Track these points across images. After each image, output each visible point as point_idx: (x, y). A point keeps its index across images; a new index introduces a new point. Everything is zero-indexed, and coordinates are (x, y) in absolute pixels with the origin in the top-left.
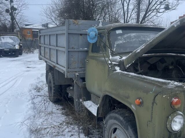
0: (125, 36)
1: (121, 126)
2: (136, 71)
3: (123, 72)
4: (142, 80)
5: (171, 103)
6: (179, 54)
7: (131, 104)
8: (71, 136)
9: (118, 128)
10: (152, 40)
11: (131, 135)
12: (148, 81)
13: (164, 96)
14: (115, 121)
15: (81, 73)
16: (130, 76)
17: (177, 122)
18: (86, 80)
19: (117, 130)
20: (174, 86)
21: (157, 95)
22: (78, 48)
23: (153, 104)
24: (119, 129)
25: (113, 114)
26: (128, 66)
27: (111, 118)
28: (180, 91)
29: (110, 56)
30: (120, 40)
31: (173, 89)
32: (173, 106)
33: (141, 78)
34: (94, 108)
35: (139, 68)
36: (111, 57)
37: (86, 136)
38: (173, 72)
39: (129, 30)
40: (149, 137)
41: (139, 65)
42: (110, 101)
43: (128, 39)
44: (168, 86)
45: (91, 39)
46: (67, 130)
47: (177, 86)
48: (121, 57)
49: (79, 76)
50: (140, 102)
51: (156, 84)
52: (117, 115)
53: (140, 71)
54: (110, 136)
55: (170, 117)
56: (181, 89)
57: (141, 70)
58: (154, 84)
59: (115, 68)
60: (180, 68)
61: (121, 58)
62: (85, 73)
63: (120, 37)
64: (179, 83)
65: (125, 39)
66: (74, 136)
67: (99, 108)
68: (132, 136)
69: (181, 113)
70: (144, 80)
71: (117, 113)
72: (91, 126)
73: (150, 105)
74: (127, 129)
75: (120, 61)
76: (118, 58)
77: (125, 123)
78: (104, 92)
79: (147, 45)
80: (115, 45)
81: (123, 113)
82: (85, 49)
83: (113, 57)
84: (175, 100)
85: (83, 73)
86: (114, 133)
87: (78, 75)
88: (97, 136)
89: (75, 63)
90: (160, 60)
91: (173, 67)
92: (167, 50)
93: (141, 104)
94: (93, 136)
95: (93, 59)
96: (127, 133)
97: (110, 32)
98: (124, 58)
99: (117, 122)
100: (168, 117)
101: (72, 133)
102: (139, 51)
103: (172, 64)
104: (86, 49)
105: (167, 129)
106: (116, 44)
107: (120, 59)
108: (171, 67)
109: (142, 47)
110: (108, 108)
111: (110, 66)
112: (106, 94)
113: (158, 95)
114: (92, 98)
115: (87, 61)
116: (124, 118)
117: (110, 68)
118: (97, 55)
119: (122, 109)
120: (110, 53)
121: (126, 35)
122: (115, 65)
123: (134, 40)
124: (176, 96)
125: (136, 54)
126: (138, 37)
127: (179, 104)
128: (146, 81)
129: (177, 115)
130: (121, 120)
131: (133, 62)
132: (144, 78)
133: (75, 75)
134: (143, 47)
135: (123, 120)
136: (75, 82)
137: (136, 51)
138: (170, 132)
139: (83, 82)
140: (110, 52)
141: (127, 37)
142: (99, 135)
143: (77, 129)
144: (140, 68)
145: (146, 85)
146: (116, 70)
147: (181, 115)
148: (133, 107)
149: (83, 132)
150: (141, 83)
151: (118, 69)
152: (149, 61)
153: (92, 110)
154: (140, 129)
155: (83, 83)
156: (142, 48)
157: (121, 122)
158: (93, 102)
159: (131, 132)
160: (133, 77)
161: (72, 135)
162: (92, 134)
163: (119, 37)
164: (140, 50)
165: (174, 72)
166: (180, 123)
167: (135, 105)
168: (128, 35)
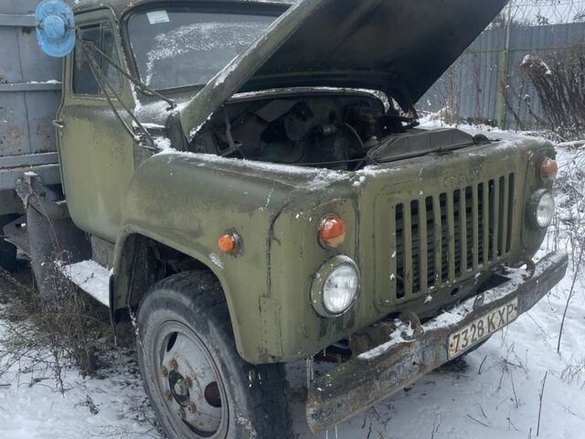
0: (182, 32)
1: (188, 324)
2: (221, 148)
3: (180, 153)
4: (237, 172)
5: (319, 234)
6: (349, 89)
7: (207, 252)
8: (31, 385)
9: (180, 331)
10: (257, 43)
11: (217, 347)
12: (255, 175)
13: (298, 216)
14: (169, 311)
15: (44, 170)
16: (202, 165)
17: (339, 286)
18: (66, 190)
19: (179, 338)
20: (327, 183)
21: (278, 216)
22: (21, 78)
23: (269, 242)
24: (184, 335)
25: (160, 293)
26: (194, 133)
27: (156, 305)
28: (343, 196)
29: (137, 101)
30: (165, 46)
31: (322, 191)
32: (325, 242)
33: (236, 167)
34: (102, 282)
35: (229, 137)
36: (138, 107)
37: (84, 375)
38: (335, 144)
39: (192, 11)
40: (266, 342)
41: (229, 127)
42: (151, 252)
43: (191, 42)
44: (308, 185)
45: (50, 41)
46: (15, 367)
47: (335, 184)
48: (170, 103)
49: (39, 179)
50: (234, 243)
51: (276, 182)
52: (172, 294)
53: (233, 147)
54: (159, 362)
55: (318, 275)
56: (344, 191)
57: (236, 142)
58: (270, 184)
59: (156, 142)
60: (353, 129)
61: (172, 108)
62: (57, 168)
63: (164, 35)
64: (341, 173)
65: (180, 43)
66: (42, 382)
67: (115, 280)
68: (221, 349)
69: (349, 259)
70: (243, 173)
71: (171, 286)
72: (102, 340)
73: (262, 247)
74: (206, 331)
75: (170, 116)
76: (161, 107)
77: (199, 313)
78: (125, 224)
79: (244, 60)
80: (150, 65)
81: (190, 284)
82: (50, 82)
83: (146, 106)
84: (329, 224)
85: (51, 168)
86: (169, 349)
87: (32, 178)
88: (126, 369)
89: (17, 137)
90: (294, 110)
91: (334, 128)
92: (313, 76)
93: (236, 248)
94: (112, 372)
95: (81, 116)
96: (205, 341)
97: (125, 19)
98: (181, 107)
99: (174, 315)
100: (313, 277)
101: (35, 375)
102: (221, 80)
103: (332, 118)
104: (54, 82)
105: (314, 309)
106: (150, 58)
107: (170, 112)
108: (327, 130)
109: (231, 67)
110: (149, 276)
111: (137, 137)
112: (130, 232)
113: (281, 216)
114: (95, 252)
115: (60, 123)
116: (194, 298)
117: (138, 142)
118: (92, 103)
119: (188, 273)
120: (135, 94)
121: (182, 28)
122: (155, 132)
123: (212, 45)
124: (331, 212)
125: (216, 92)
126: (226, 35)
127: (340, 234)
128: (248, 174)
129: (336, 267)
130: (184, 305)
131: (209, 118)
132: (245, 168)
133: (23, 179)
134: (234, 67)
135: (193, 305)
136: (25, 203)
137: (215, 81)
138: (322, 317)
139: (56, 201)
140: (133, 88)
141: (186, 36)
142: (130, 364)
143: (51, 359)
144: (232, 136)
145: (248, 189)
146: (157, 150)
147: (348, 264)
148: (215, 262)
149: (77, 365)
150: (233, 184)
151: (163, 144)
152: (261, 113)
153: (98, 289)
154: (239, 322)
155: (59, 203)
156: (230, 70)
157: (185, 312)
158: (100, 264)
159: (217, 336)
160: (210, 167)
161: (37, 380)
162: (108, 366)
163: (161, 37)
164: (227, 78)
165: (337, 144)
166: (347, 287)
167: (221, 255)
168: (192, 28)
